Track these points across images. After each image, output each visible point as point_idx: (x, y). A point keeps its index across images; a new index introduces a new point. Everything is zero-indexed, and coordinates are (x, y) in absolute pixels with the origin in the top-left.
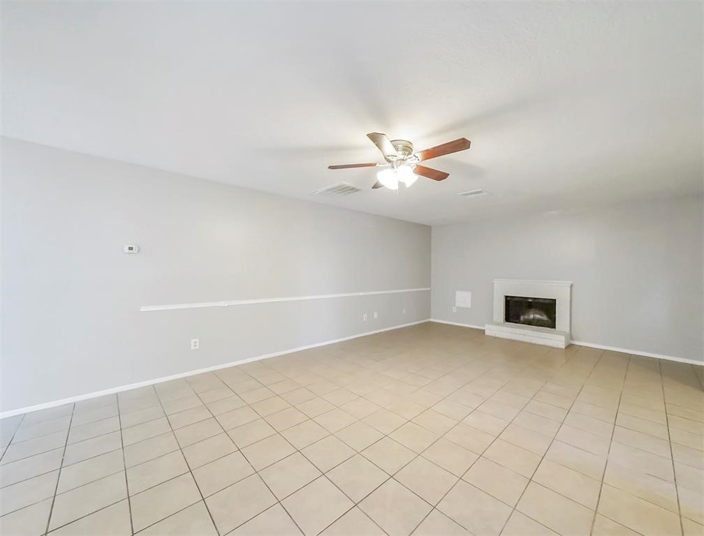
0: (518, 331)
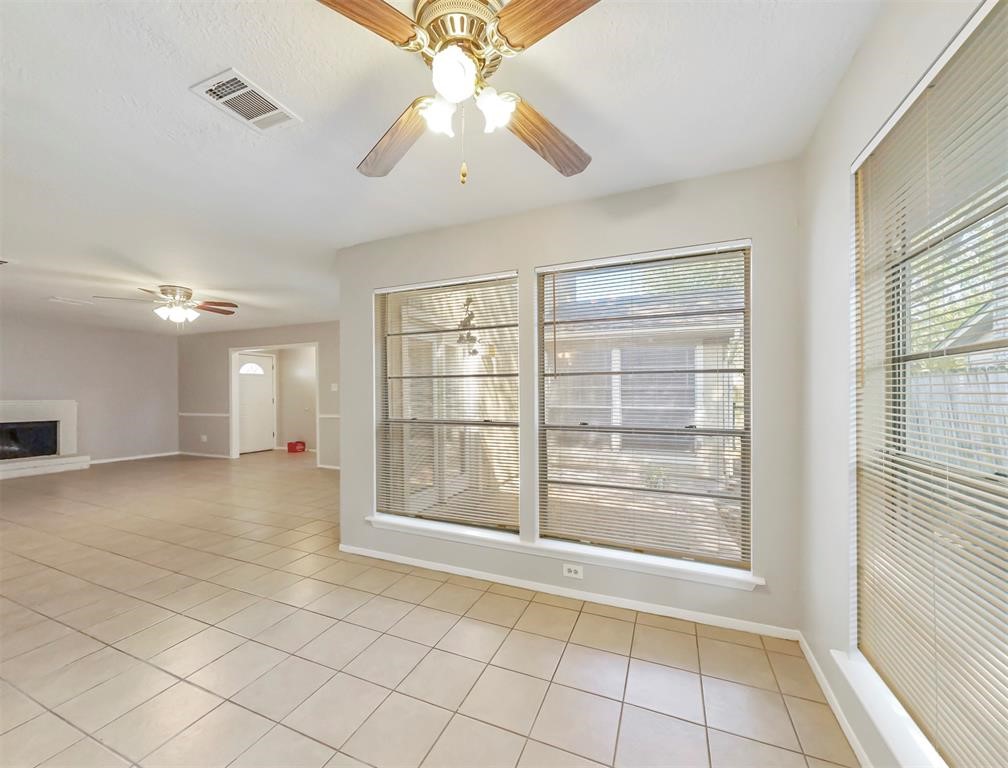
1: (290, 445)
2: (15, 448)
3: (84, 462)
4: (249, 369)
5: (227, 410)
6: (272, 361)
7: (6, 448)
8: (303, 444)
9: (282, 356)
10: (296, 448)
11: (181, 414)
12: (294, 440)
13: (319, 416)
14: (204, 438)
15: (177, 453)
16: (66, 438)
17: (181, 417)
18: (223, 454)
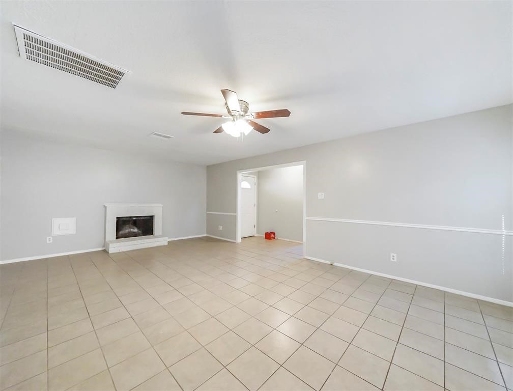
0: (140, 241)
1: (266, 234)
2: (136, 230)
3: (164, 241)
4: (245, 183)
5: (235, 210)
6: (254, 179)
7: (132, 230)
8: (274, 234)
9: (260, 176)
10: (269, 236)
11: (208, 212)
12: (268, 231)
13: (305, 218)
14: (221, 228)
15: (205, 235)
16: (157, 226)
17: (207, 214)
18: (233, 239)
